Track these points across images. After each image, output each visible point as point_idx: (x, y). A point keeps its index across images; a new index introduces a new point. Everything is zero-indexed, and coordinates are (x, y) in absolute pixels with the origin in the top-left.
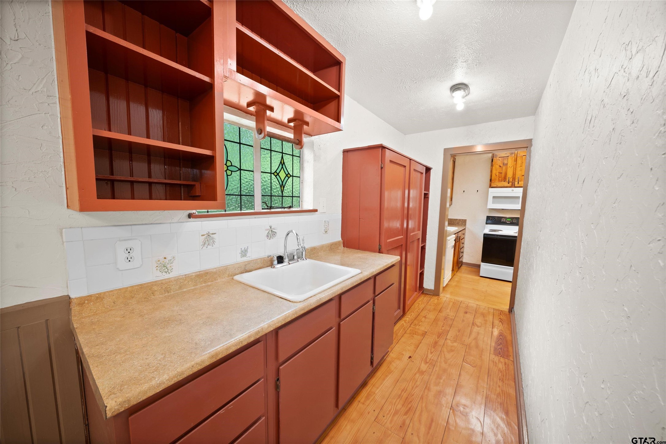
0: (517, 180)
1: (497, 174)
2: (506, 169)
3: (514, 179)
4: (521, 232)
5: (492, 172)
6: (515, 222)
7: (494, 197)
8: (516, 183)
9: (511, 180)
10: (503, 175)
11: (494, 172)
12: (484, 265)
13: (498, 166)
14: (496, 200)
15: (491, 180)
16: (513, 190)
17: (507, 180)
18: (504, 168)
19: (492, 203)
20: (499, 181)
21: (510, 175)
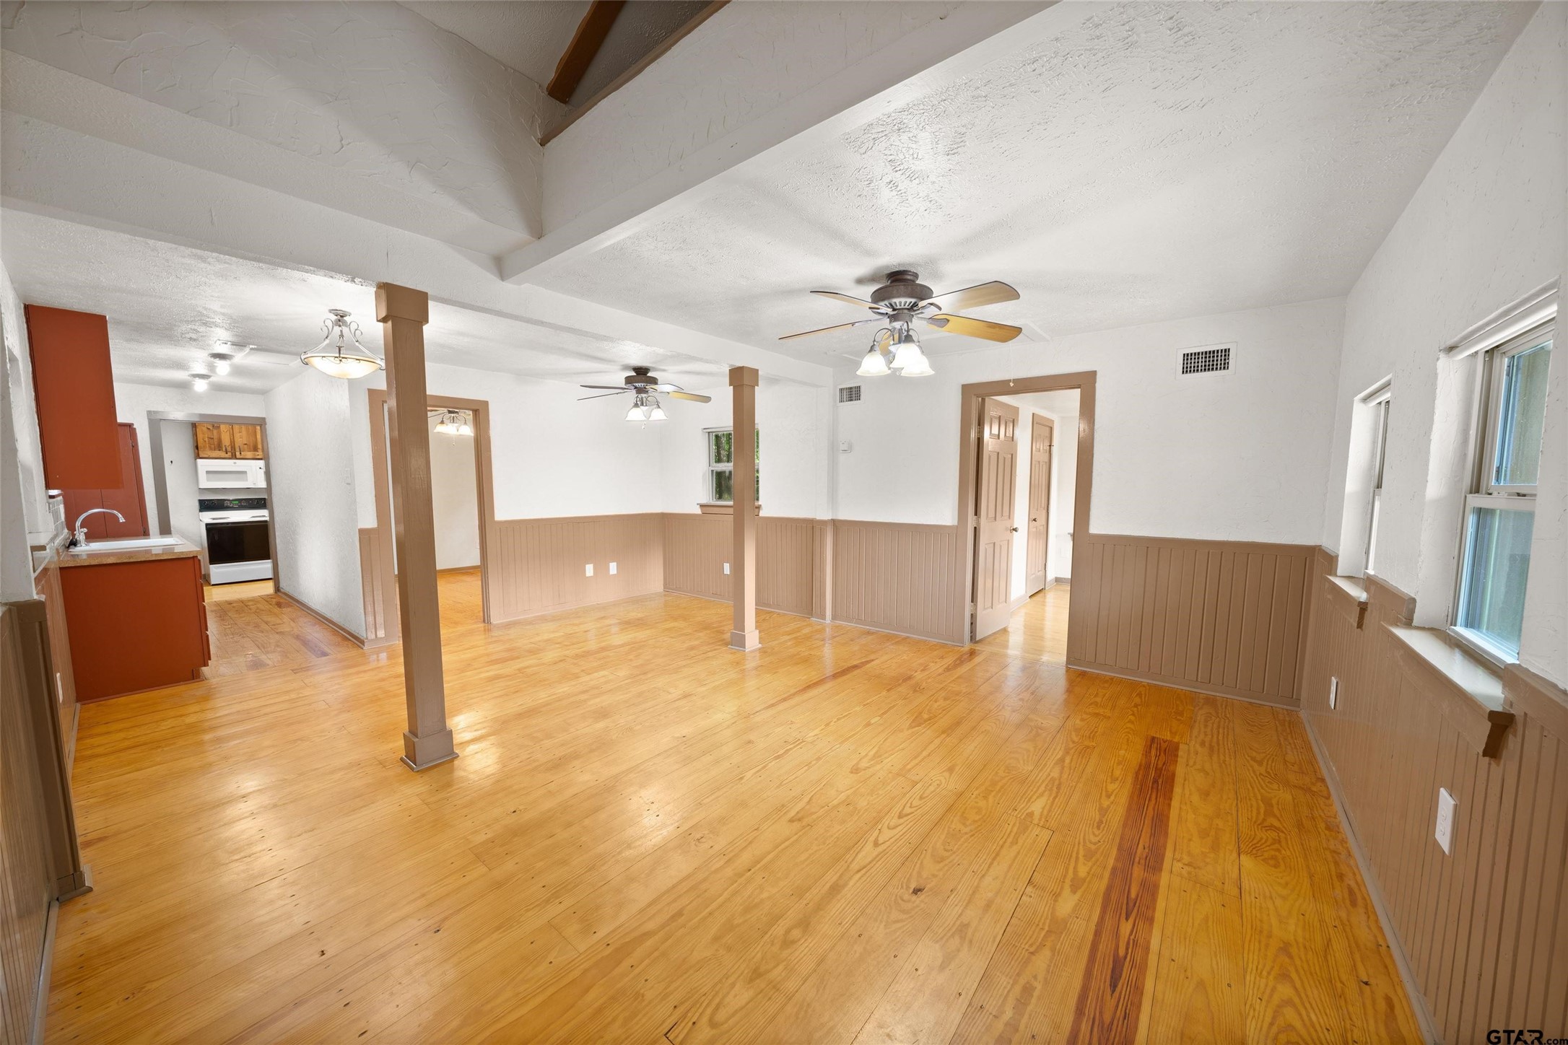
0: (237, 449)
1: (207, 439)
2: (219, 434)
3: (233, 448)
4: (272, 514)
5: (197, 436)
6: (260, 503)
7: (208, 472)
8: (238, 454)
9: (229, 449)
10: (216, 441)
11: (200, 436)
12: (215, 568)
13: (205, 429)
14: (211, 475)
15: (197, 447)
16: (235, 463)
17: (224, 449)
18: (215, 432)
19: (208, 481)
20: (211, 449)
21: (226, 441)
